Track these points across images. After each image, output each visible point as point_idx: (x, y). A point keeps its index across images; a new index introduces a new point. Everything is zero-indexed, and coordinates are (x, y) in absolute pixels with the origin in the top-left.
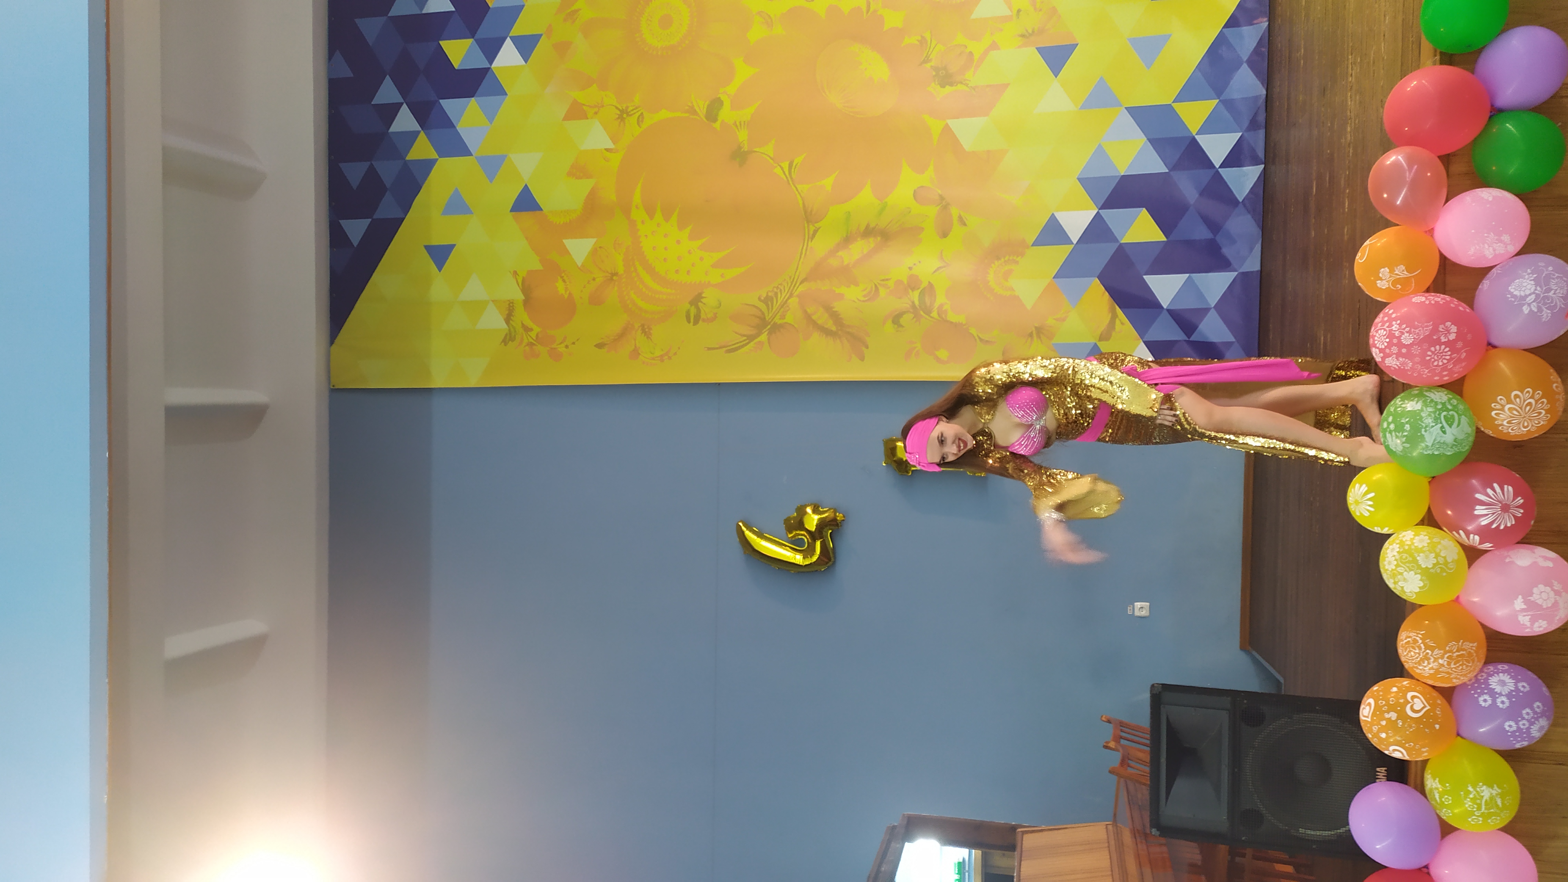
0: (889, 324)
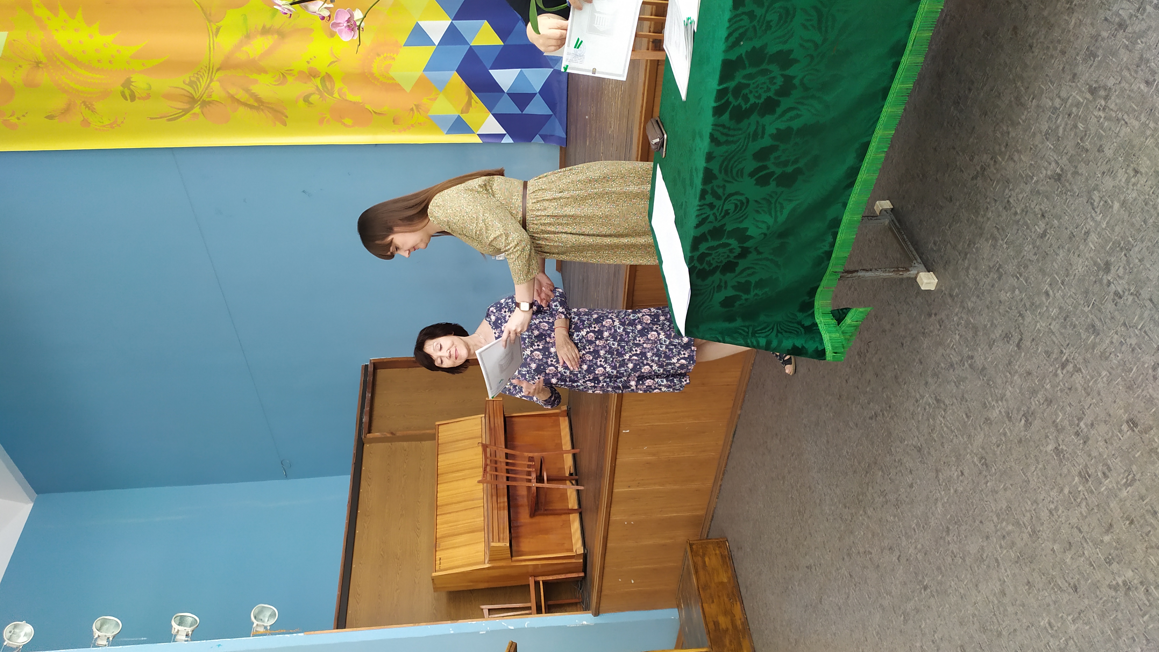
0: (301, 102)
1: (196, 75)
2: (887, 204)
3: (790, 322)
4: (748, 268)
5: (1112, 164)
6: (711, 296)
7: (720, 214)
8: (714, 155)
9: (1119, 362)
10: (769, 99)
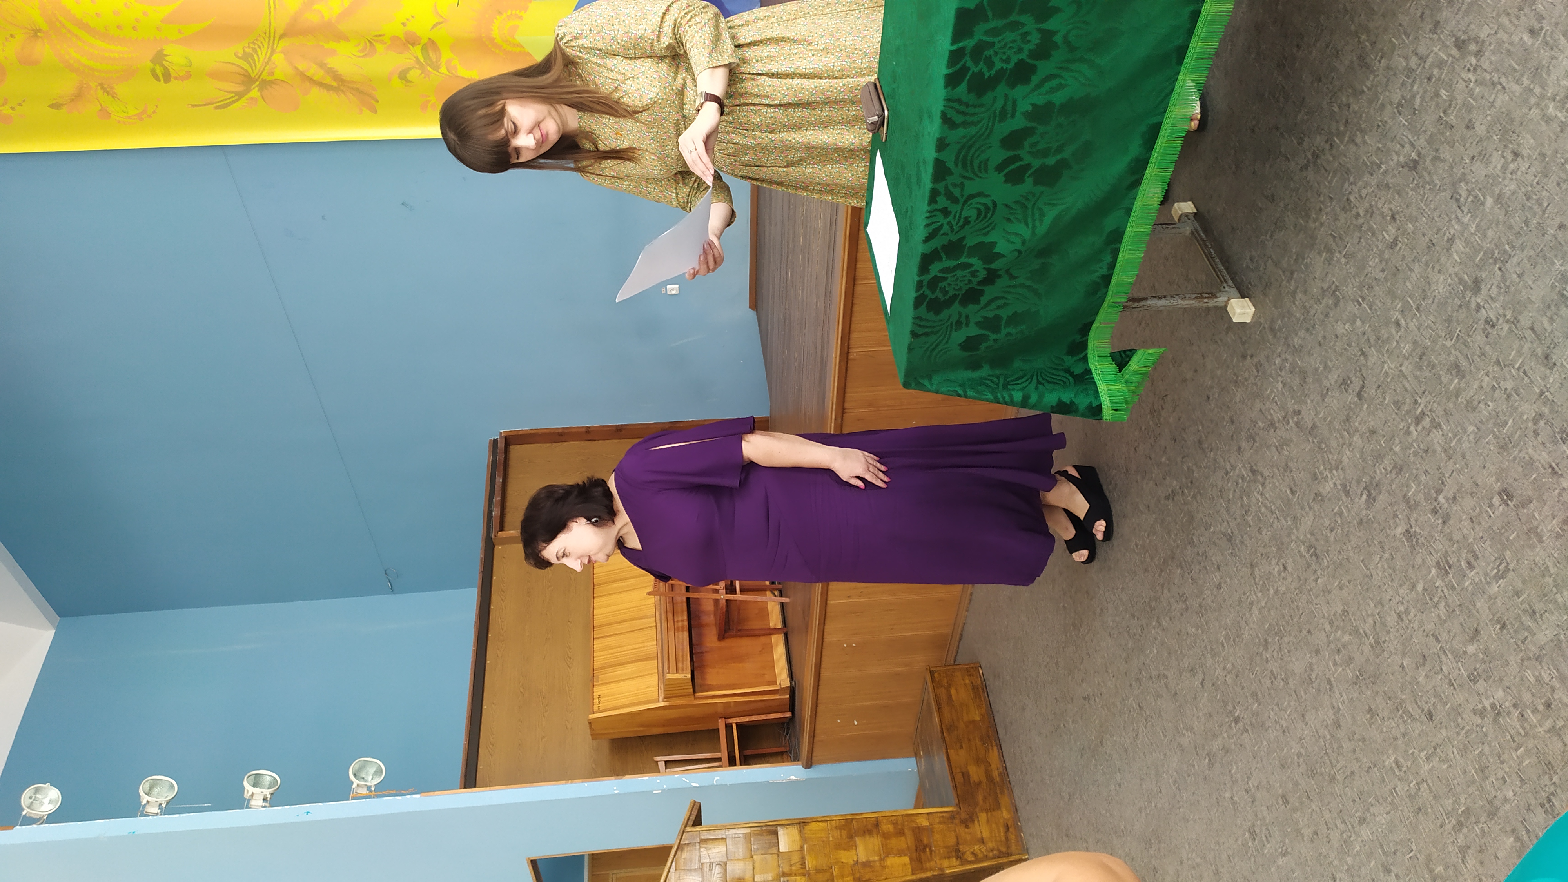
0: (396, 82)
1: (252, 45)
2: (1188, 207)
3: (1055, 369)
4: (997, 298)
5: (1485, 143)
6: (947, 336)
7: (957, 224)
8: (947, 142)
9: (1490, 414)
10: (1021, 62)
